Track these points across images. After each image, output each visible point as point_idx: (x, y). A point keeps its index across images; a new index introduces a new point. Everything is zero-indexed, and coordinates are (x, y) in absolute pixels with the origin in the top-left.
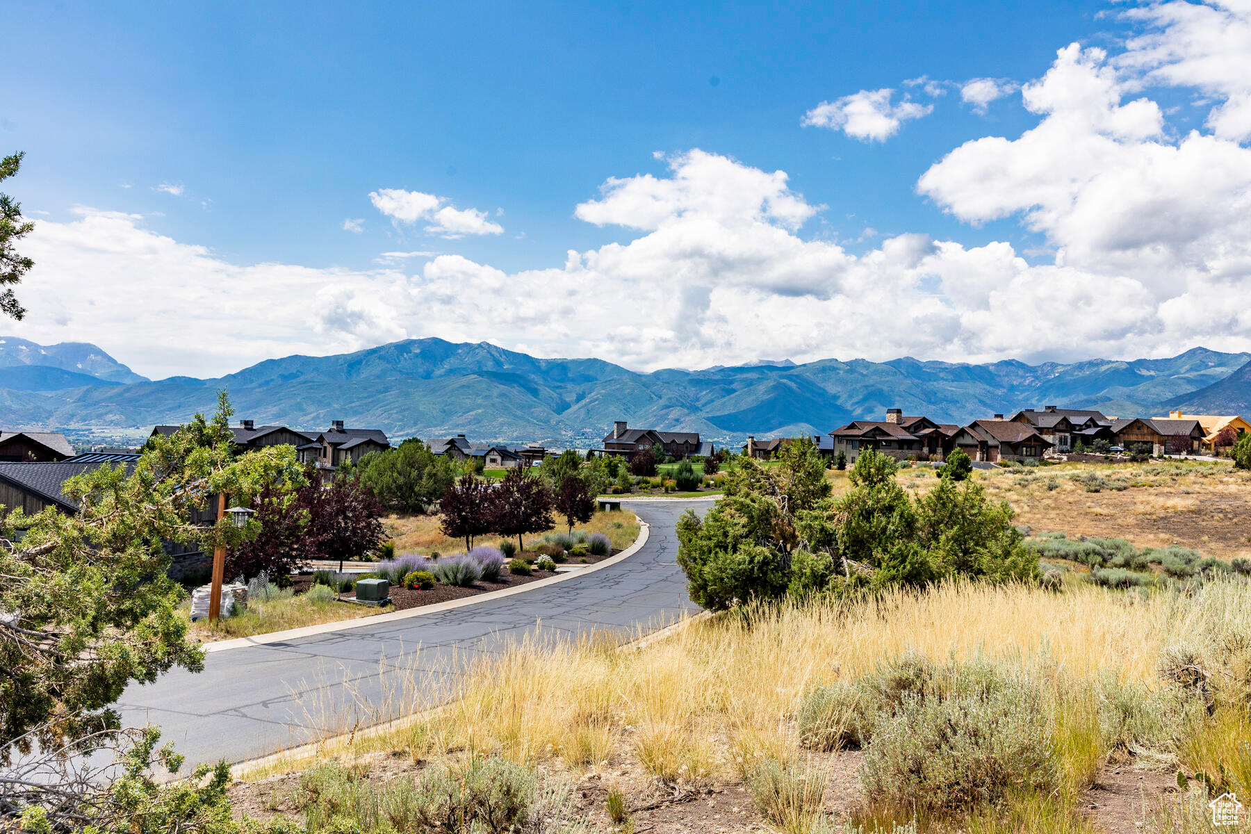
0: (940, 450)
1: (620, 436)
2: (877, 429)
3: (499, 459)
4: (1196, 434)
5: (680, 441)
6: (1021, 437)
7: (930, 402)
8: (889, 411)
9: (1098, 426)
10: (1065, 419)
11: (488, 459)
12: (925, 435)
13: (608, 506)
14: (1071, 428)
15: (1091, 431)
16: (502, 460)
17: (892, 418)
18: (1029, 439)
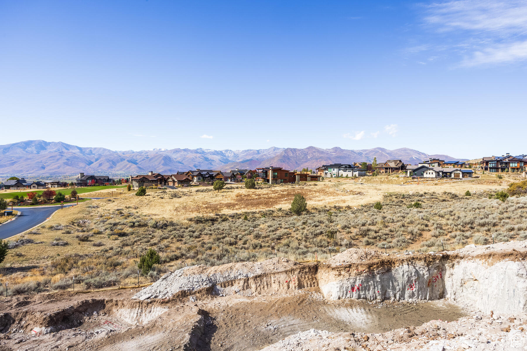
0: (163, 183)
1: (81, 177)
2: (144, 177)
3: (36, 186)
4: (233, 176)
5: (102, 179)
6: (184, 178)
7: (206, 161)
8: (150, 172)
9: (209, 174)
10: (200, 173)
11: (32, 186)
12: (159, 179)
13: (6, 214)
14: (202, 175)
15: (207, 176)
16: (38, 186)
17: (150, 174)
18: (185, 179)
